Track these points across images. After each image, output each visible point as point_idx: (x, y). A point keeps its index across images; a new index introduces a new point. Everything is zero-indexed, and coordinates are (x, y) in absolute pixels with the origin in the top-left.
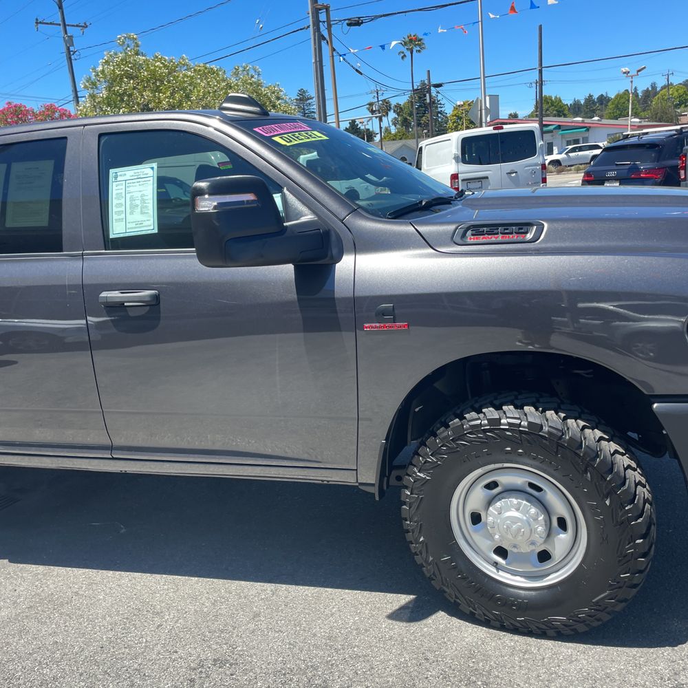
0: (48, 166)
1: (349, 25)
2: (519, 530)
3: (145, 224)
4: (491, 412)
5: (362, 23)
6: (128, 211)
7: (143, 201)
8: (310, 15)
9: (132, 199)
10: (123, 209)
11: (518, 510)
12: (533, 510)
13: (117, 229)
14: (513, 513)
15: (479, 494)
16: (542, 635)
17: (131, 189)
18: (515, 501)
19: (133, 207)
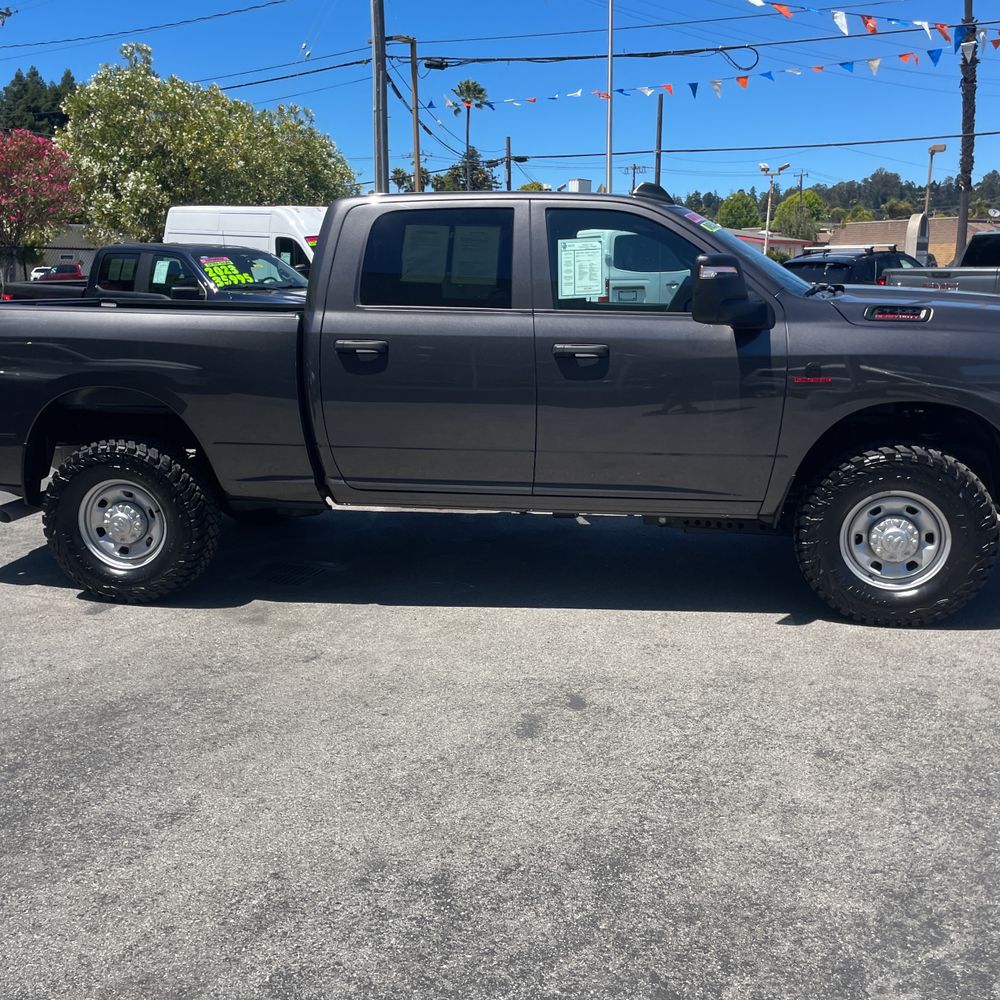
0: (494, 233)
1: (427, 66)
2: (899, 542)
3: (593, 289)
4: (885, 449)
5: (447, 66)
6: (577, 278)
7: (592, 269)
8: (373, 45)
9: (581, 267)
10: (572, 274)
11: (898, 527)
12: (910, 527)
13: (566, 292)
14: (894, 529)
15: (864, 519)
16: (909, 625)
17: (579, 258)
18: (896, 520)
19: (582, 274)
